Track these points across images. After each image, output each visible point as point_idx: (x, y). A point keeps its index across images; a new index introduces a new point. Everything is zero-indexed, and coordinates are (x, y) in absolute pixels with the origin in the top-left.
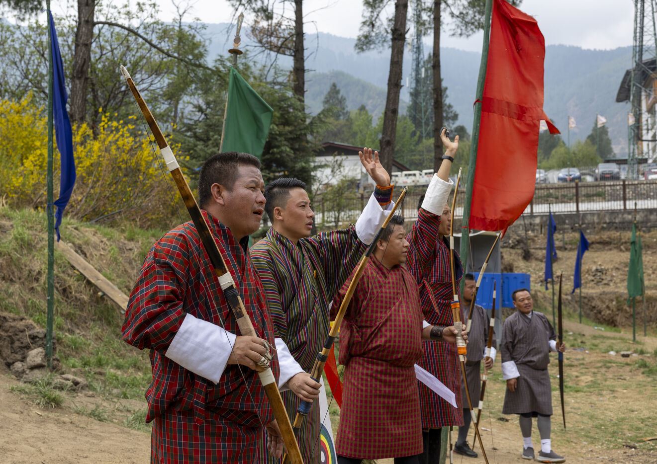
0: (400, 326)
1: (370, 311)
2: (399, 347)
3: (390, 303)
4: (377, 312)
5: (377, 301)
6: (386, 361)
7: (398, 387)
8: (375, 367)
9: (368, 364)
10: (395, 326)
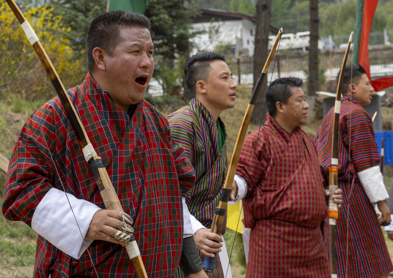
0: (304, 188)
1: (274, 175)
2: (305, 209)
3: (294, 166)
4: (280, 176)
5: (281, 165)
6: (293, 222)
7: (305, 247)
8: (282, 229)
9: (275, 225)
10: (300, 188)
